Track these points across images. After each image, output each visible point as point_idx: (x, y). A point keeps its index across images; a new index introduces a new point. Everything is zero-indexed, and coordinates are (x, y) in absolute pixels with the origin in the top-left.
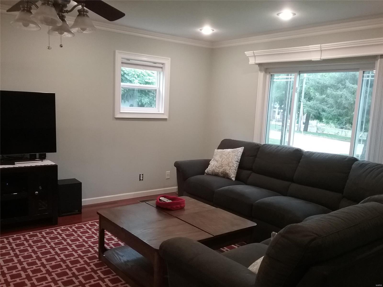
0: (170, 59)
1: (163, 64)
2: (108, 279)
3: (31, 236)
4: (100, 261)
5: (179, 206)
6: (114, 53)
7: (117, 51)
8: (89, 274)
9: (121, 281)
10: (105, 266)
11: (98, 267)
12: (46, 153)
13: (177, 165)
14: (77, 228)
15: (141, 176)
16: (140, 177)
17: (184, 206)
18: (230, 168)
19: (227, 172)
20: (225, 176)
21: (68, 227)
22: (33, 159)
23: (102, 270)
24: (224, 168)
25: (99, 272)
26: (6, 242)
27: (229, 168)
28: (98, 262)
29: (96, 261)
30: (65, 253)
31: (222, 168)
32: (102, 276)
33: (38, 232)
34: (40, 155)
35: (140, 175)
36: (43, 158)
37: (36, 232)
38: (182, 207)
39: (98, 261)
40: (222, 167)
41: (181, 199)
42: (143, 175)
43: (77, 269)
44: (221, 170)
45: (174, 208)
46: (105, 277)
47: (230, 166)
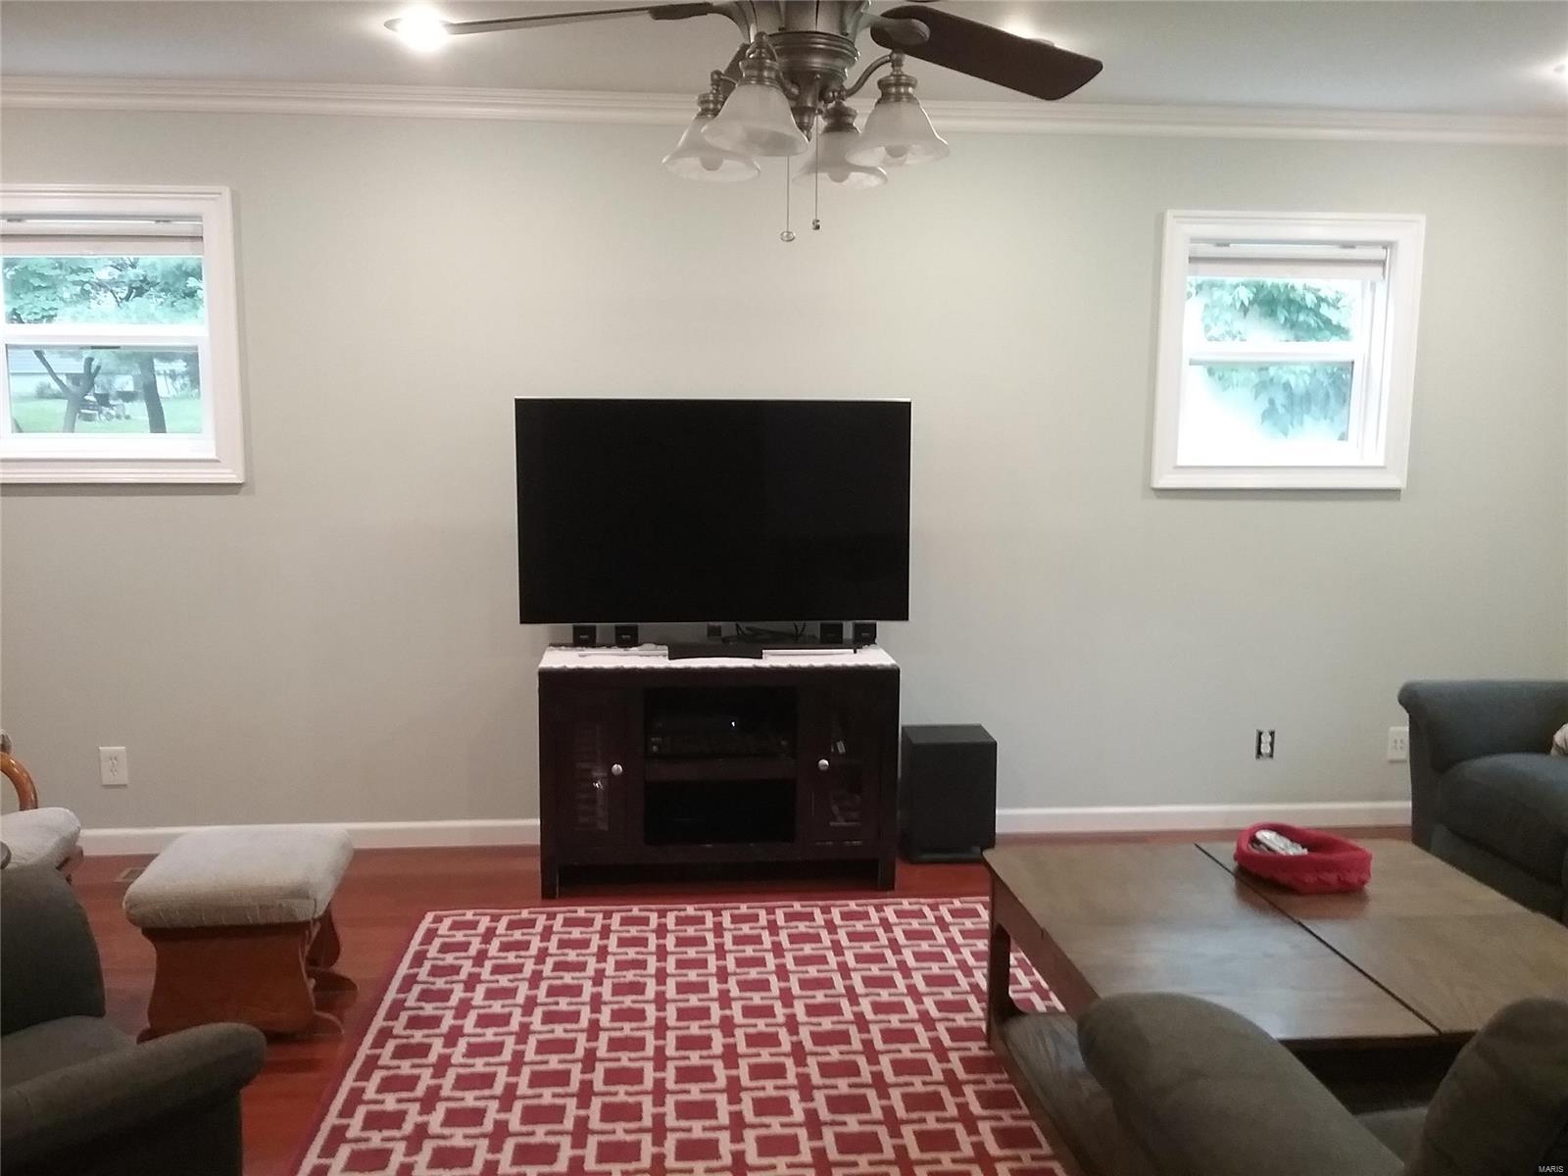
0: (1422, 219)
1: (1386, 245)
2: (995, 1124)
3: (791, 917)
4: (991, 1053)
5: (1332, 878)
6: (1160, 221)
7: (1170, 214)
8: (931, 1088)
9: (1038, 1145)
10: (1001, 1072)
11: (974, 1073)
12: (878, 623)
13: (1412, 700)
14: (954, 913)
15: (1267, 739)
16: (1260, 741)
17: (1364, 882)
21: (924, 905)
22: (831, 639)
23: (982, 1087)
25: (969, 1091)
26: (709, 924)
28: (982, 1053)
29: (975, 1048)
30: (879, 995)
32: (976, 1108)
33: (817, 906)
34: (857, 629)
35: (1260, 734)
36: (865, 638)
37: (812, 906)
38: (1345, 883)
39: (980, 1049)
41: (1356, 849)
42: (1272, 734)
43: (895, 1063)
45: (1305, 884)
46: (985, 1113)
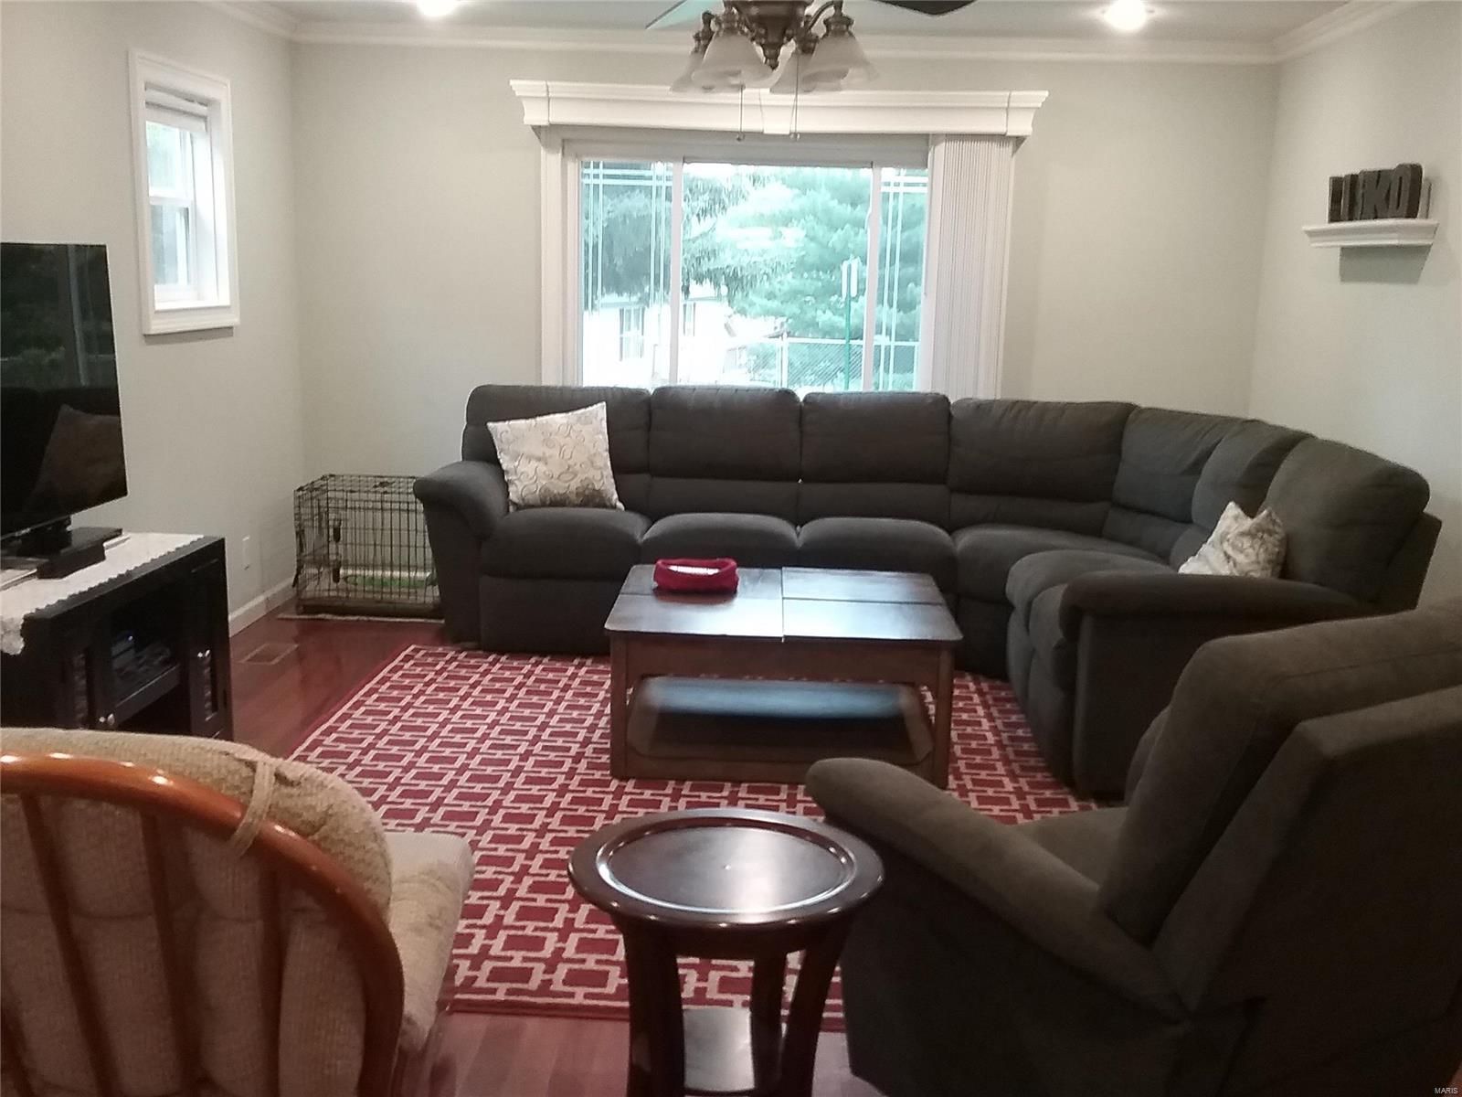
0: (229, 82)
1: (209, 103)
6: (128, 58)
7: (135, 52)
18: (602, 473)
19: (597, 488)
20: (592, 499)
24: (581, 476)
27: (599, 472)
31: (572, 479)
40: (576, 475)
44: (574, 485)
47: (600, 468)
